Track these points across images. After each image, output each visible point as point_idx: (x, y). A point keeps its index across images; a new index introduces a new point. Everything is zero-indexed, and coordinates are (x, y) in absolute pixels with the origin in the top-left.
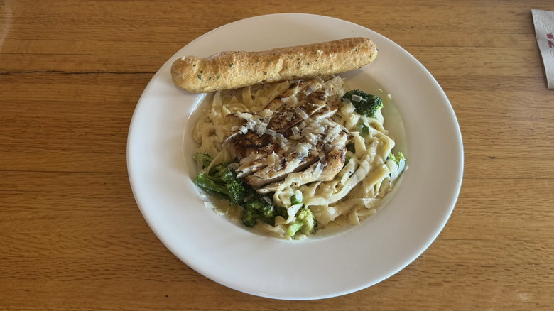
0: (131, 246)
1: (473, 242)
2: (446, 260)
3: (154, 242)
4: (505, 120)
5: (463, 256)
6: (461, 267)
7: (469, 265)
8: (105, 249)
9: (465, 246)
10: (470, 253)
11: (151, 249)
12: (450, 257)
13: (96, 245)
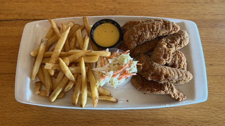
0: (35, 111)
1: (199, 109)
2: (186, 119)
3: (46, 110)
4: (218, 44)
5: (194, 116)
6: (193, 122)
7: (197, 121)
8: (23, 113)
9: (195, 112)
10: (197, 115)
11: (45, 113)
12: (188, 117)
13: (19, 111)
